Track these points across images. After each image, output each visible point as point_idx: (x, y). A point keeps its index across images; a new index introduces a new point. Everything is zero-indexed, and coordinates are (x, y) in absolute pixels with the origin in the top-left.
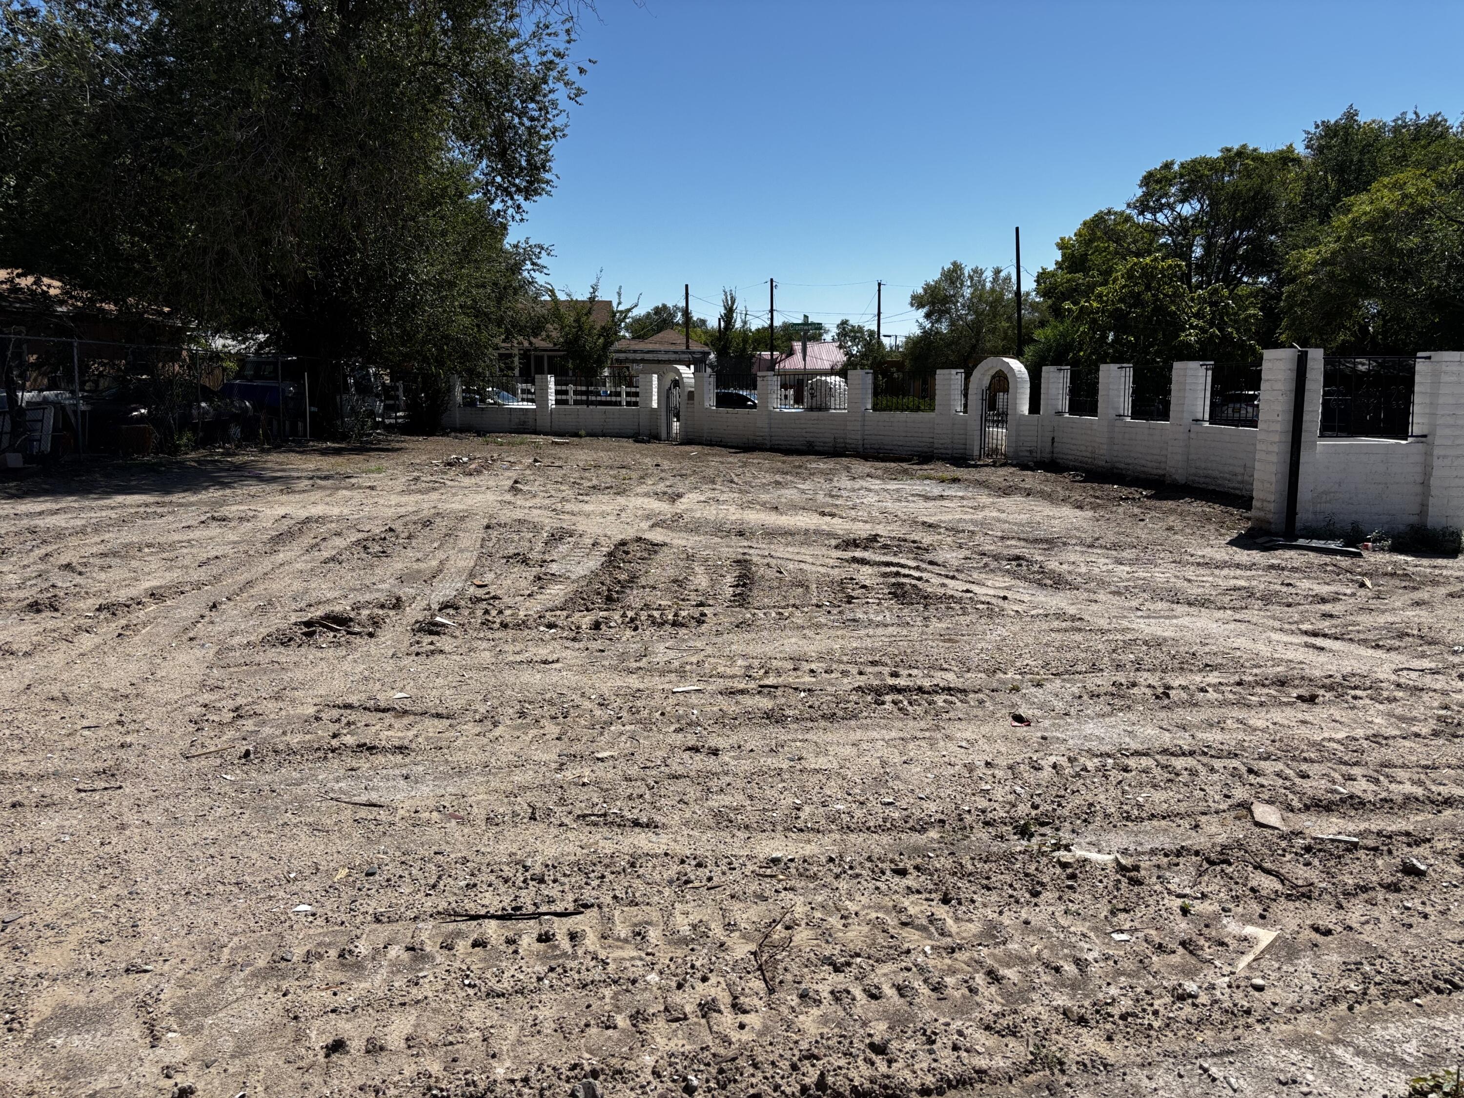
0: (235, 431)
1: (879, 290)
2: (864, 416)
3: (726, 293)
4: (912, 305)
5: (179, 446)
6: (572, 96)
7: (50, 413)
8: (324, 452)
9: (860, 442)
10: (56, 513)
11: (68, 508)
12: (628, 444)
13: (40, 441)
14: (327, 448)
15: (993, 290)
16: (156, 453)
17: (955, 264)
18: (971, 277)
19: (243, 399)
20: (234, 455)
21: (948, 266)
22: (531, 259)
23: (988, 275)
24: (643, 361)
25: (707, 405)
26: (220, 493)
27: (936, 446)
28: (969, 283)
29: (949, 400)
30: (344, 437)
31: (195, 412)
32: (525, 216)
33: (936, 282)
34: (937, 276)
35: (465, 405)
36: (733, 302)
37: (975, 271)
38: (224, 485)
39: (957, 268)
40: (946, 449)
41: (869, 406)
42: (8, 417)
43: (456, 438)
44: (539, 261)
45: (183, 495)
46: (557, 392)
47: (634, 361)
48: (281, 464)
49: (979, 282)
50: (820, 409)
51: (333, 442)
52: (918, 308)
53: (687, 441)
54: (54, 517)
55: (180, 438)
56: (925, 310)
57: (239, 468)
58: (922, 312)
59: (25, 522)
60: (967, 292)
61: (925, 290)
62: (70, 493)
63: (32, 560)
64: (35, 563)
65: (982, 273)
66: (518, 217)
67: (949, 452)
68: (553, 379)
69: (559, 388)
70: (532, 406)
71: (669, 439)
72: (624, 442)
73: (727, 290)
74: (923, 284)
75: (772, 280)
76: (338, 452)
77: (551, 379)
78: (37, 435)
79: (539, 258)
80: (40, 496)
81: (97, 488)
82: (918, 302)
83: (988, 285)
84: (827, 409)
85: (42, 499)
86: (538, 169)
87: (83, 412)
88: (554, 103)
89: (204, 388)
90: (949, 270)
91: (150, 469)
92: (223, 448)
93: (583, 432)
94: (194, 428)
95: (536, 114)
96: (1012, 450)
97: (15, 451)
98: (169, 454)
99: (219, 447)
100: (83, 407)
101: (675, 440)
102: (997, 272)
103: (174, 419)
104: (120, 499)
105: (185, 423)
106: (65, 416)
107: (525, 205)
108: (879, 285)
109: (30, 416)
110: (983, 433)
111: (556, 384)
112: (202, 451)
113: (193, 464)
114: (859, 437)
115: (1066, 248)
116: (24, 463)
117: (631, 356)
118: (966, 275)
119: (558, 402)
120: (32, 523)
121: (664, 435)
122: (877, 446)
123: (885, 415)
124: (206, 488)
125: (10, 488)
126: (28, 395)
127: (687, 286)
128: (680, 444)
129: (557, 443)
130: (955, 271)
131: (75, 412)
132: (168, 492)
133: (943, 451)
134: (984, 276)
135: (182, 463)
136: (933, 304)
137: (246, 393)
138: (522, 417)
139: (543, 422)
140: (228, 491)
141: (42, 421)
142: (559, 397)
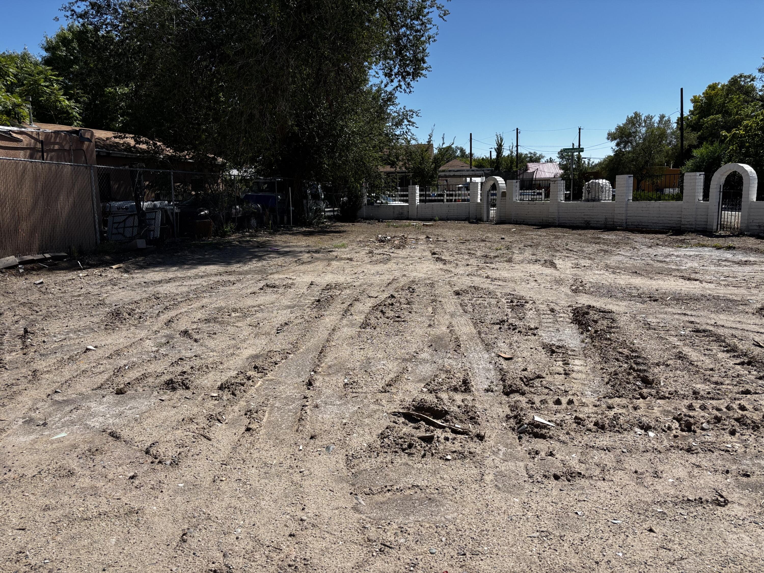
0: (253, 222)
1: (580, 132)
2: (627, 204)
3: (497, 136)
4: (608, 139)
5: (227, 231)
6: (442, 15)
7: (159, 216)
8: (306, 234)
9: (624, 221)
10: (169, 282)
11: (176, 278)
12: (467, 224)
13: (154, 231)
14: (305, 231)
15: (658, 127)
16: (215, 236)
17: (636, 114)
18: (645, 121)
19: (256, 203)
20: (256, 236)
21: (631, 115)
22: (407, 119)
23: (656, 119)
24: (454, 176)
25: (514, 199)
26: (260, 264)
27: (683, 223)
28: (643, 125)
29: (695, 192)
30: (309, 225)
31: (234, 211)
32: (412, 90)
33: (624, 125)
34: (624, 121)
35: (368, 204)
36: (502, 141)
37: (648, 117)
38: (260, 258)
39: (637, 115)
40: (692, 225)
41: (631, 198)
42: (136, 217)
43: (369, 223)
44: (412, 120)
45: (238, 265)
46: (420, 195)
47: (450, 176)
48: (285, 242)
49: (650, 123)
50: (593, 200)
51: (306, 228)
52: (612, 141)
53: (501, 221)
54: (168, 285)
55: (227, 227)
56: (616, 141)
57: (261, 245)
58: (614, 143)
59: (152, 290)
60: (643, 130)
61: (617, 129)
62: (173, 265)
63: (160, 325)
64: (162, 328)
65: (651, 119)
66: (408, 90)
67: (693, 227)
68: (418, 188)
69: (422, 193)
70: (407, 204)
71: (488, 220)
72: (463, 224)
73: (498, 134)
74: (615, 126)
75: (517, 129)
76: (310, 234)
77: (417, 188)
78: (152, 227)
79: (412, 118)
80: (156, 266)
81: (188, 261)
82: (611, 137)
83: (656, 125)
84: (599, 200)
85: (157, 269)
86: (420, 61)
87: (176, 213)
88: (430, 21)
89: (238, 198)
90: (632, 117)
91: (215, 247)
92: (249, 232)
93: (437, 218)
94: (233, 220)
95: (419, 27)
96: (745, 225)
97: (141, 238)
98: (221, 237)
99: (246, 232)
100: (176, 210)
101: (491, 221)
102: (662, 117)
103: (223, 216)
104: (202, 269)
105: (229, 218)
106: (167, 216)
107: (412, 83)
108: (580, 129)
109: (148, 216)
110: (719, 216)
111: (420, 190)
112: (237, 234)
113: (237, 243)
114: (624, 218)
115: (697, 102)
116: (147, 244)
117: (447, 174)
118: (643, 119)
119: (420, 201)
120: (155, 290)
121: (485, 218)
122: (635, 224)
123: (644, 204)
124: (250, 260)
125: (139, 261)
126: (145, 204)
127: (471, 134)
128: (496, 224)
129: (427, 225)
130: (635, 117)
131: (172, 213)
132: (229, 264)
133: (688, 226)
134: (653, 120)
135: (229, 242)
136: (621, 137)
137: (257, 200)
138: (401, 210)
139: (413, 213)
140: (264, 262)
141: (155, 219)
142: (422, 198)
